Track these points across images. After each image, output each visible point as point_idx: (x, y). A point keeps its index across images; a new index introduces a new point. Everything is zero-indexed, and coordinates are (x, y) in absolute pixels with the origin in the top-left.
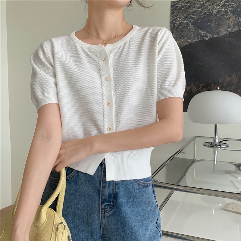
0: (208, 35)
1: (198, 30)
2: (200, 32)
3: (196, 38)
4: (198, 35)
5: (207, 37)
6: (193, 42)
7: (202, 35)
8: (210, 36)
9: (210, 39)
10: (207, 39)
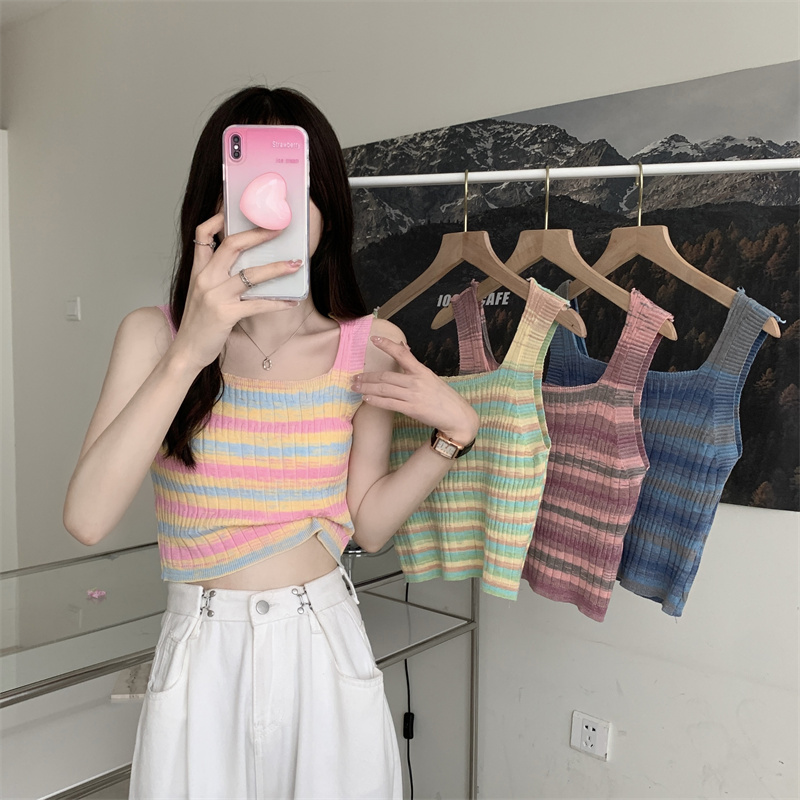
0: (406, 219)
1: (384, 207)
2: (387, 210)
3: (382, 228)
4: (384, 219)
5: (404, 224)
6: (377, 241)
7: (393, 219)
8: (411, 223)
9: (412, 231)
10: (404, 230)
